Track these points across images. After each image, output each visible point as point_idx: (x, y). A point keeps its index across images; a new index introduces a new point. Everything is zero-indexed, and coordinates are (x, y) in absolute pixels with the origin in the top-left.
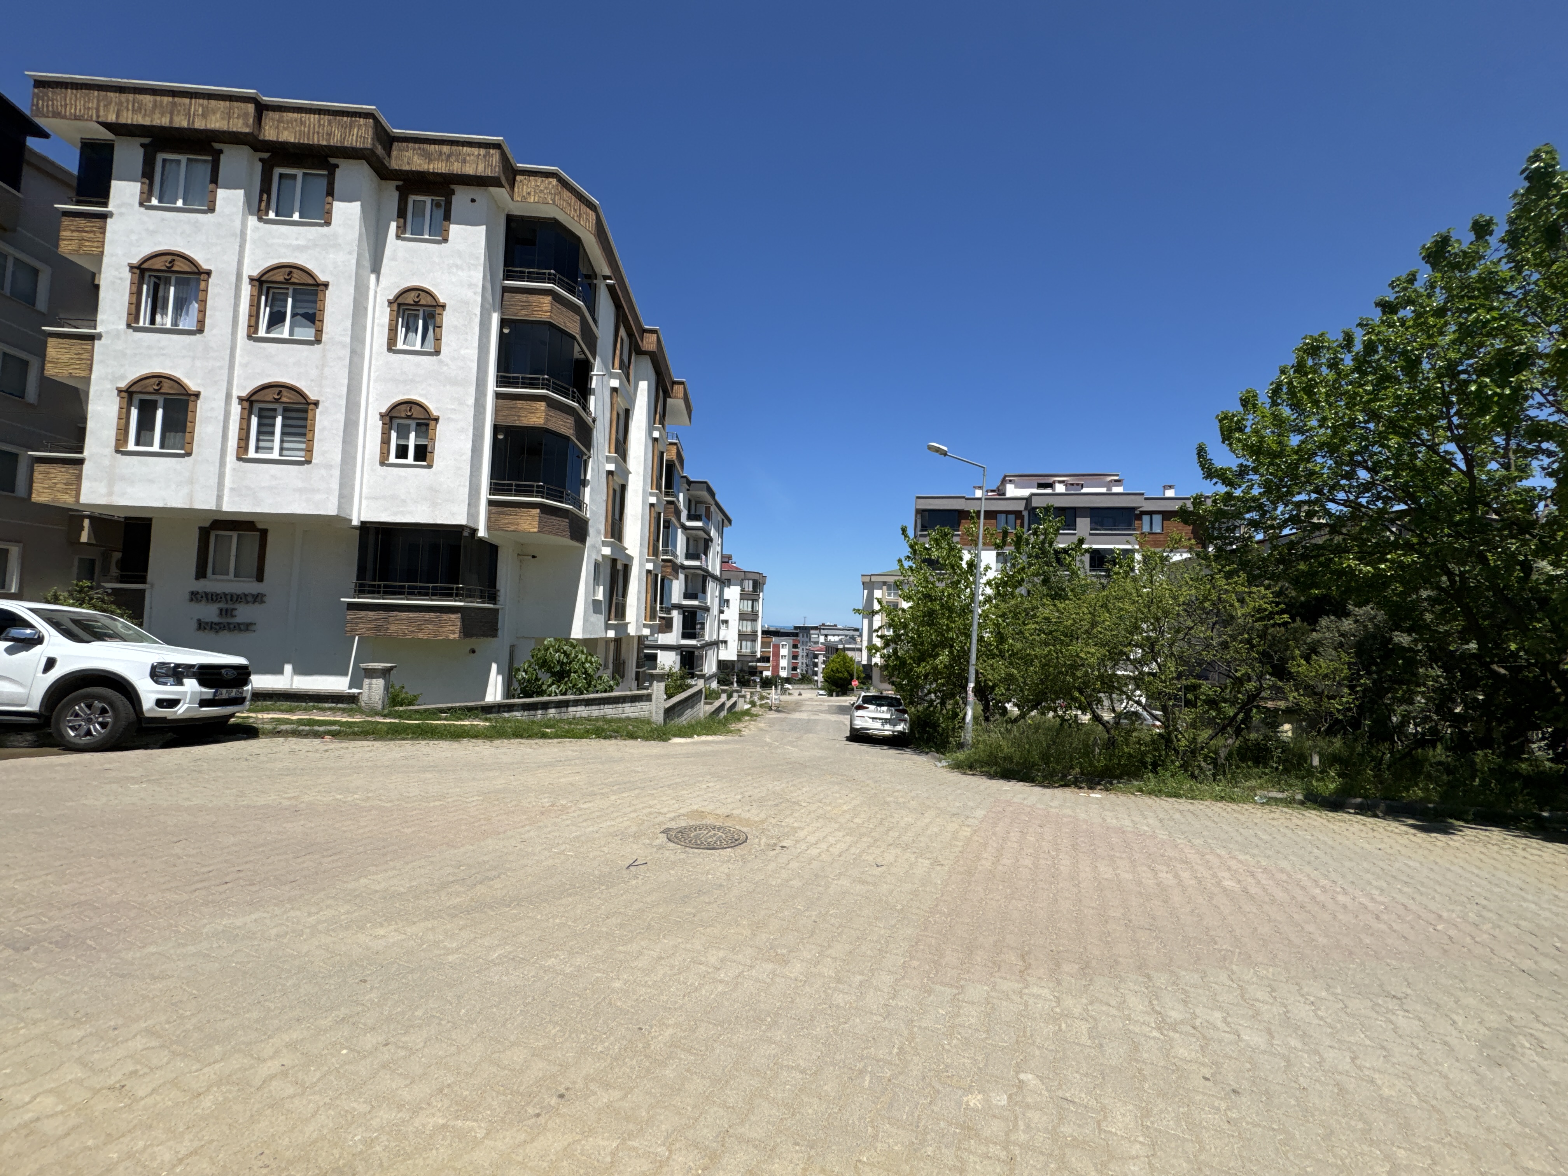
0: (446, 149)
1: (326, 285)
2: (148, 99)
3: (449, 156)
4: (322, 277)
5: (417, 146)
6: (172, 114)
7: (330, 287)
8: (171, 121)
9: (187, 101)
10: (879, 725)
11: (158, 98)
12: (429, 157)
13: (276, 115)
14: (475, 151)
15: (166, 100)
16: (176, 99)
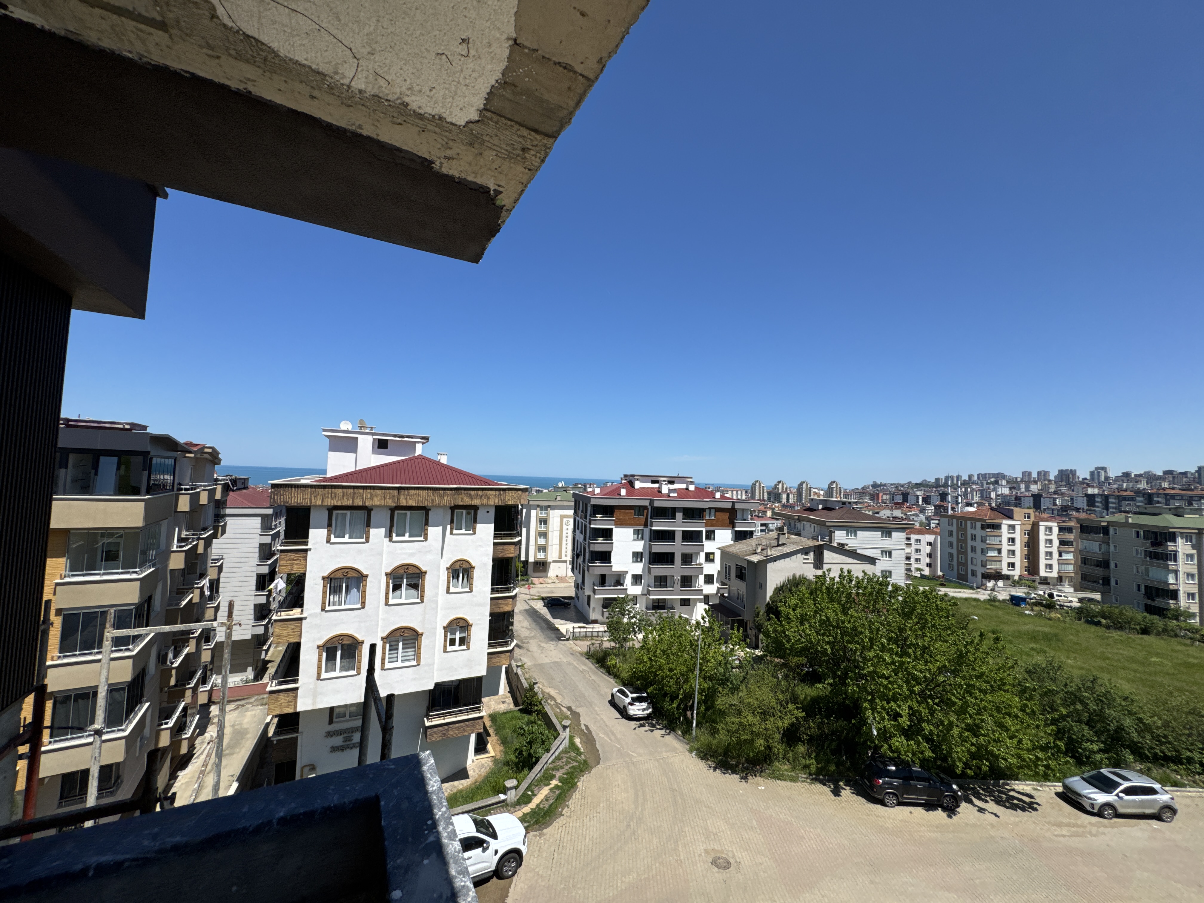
0: (480, 492)
1: (425, 573)
2: (339, 491)
3: (481, 496)
4: (424, 569)
5: (466, 492)
6: (353, 498)
7: (428, 573)
8: (353, 503)
9: (361, 491)
10: (641, 712)
11: (345, 490)
12: (471, 497)
13: (406, 492)
14: (494, 493)
15: (350, 491)
16: (355, 490)
